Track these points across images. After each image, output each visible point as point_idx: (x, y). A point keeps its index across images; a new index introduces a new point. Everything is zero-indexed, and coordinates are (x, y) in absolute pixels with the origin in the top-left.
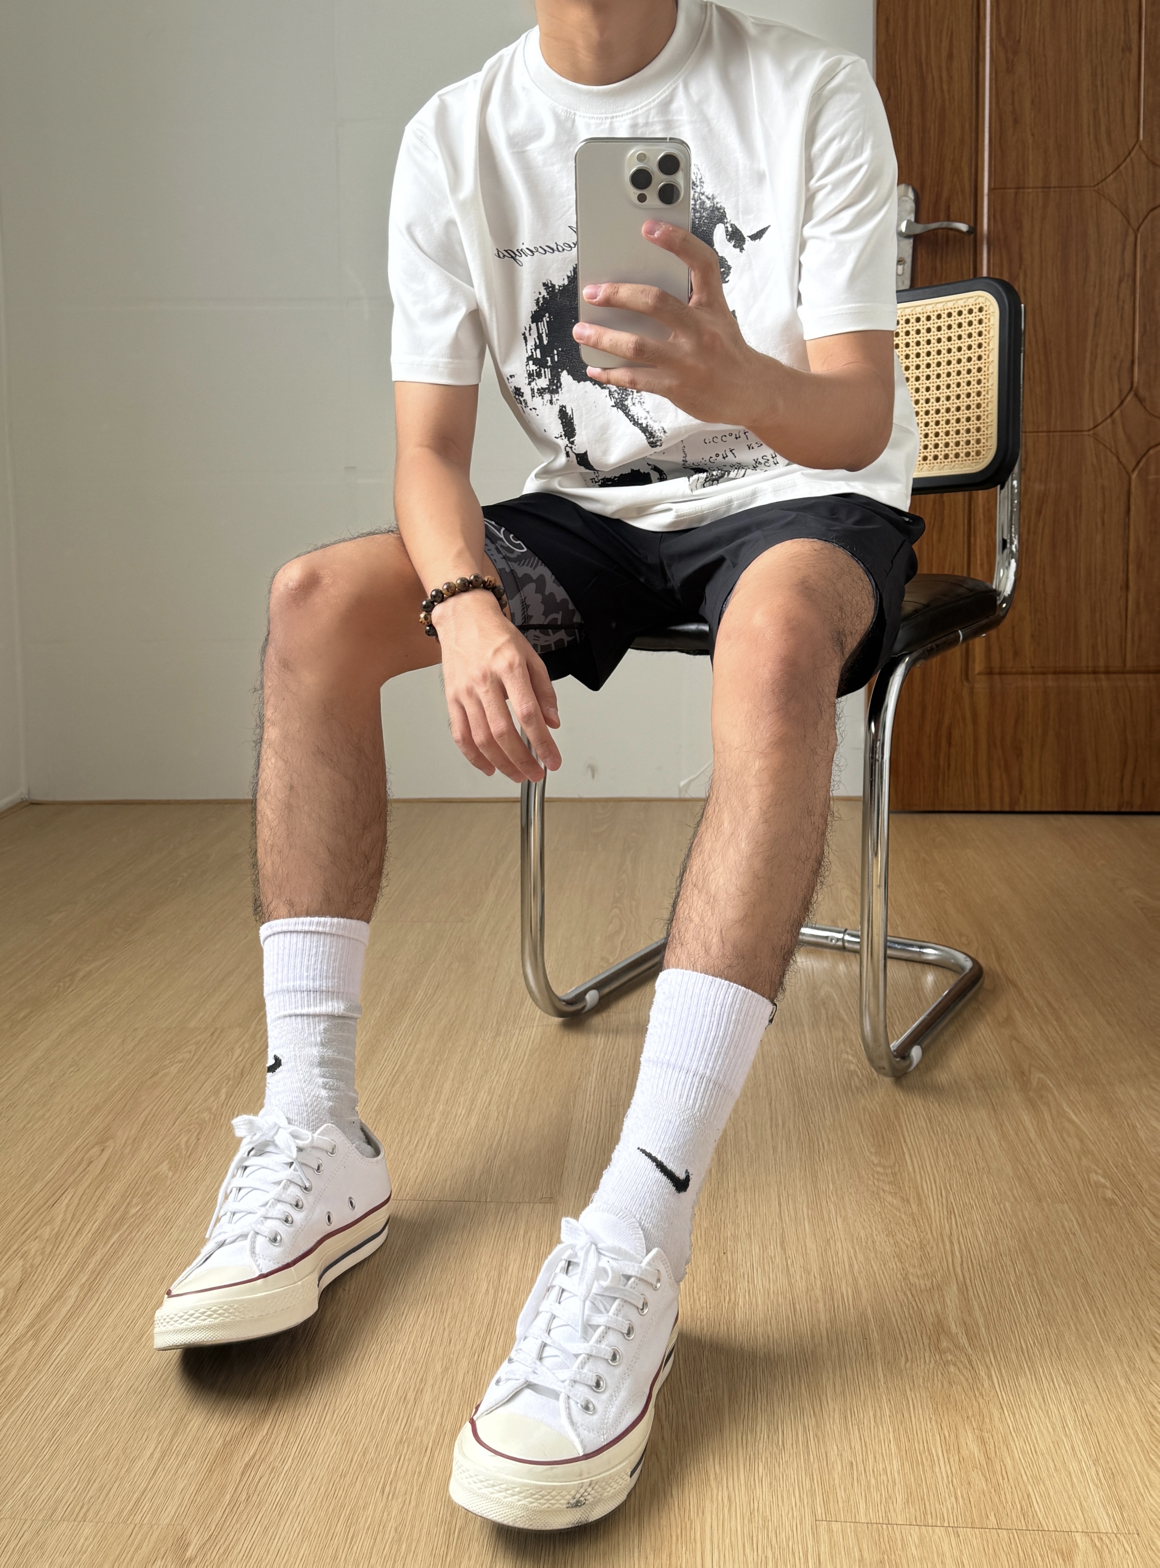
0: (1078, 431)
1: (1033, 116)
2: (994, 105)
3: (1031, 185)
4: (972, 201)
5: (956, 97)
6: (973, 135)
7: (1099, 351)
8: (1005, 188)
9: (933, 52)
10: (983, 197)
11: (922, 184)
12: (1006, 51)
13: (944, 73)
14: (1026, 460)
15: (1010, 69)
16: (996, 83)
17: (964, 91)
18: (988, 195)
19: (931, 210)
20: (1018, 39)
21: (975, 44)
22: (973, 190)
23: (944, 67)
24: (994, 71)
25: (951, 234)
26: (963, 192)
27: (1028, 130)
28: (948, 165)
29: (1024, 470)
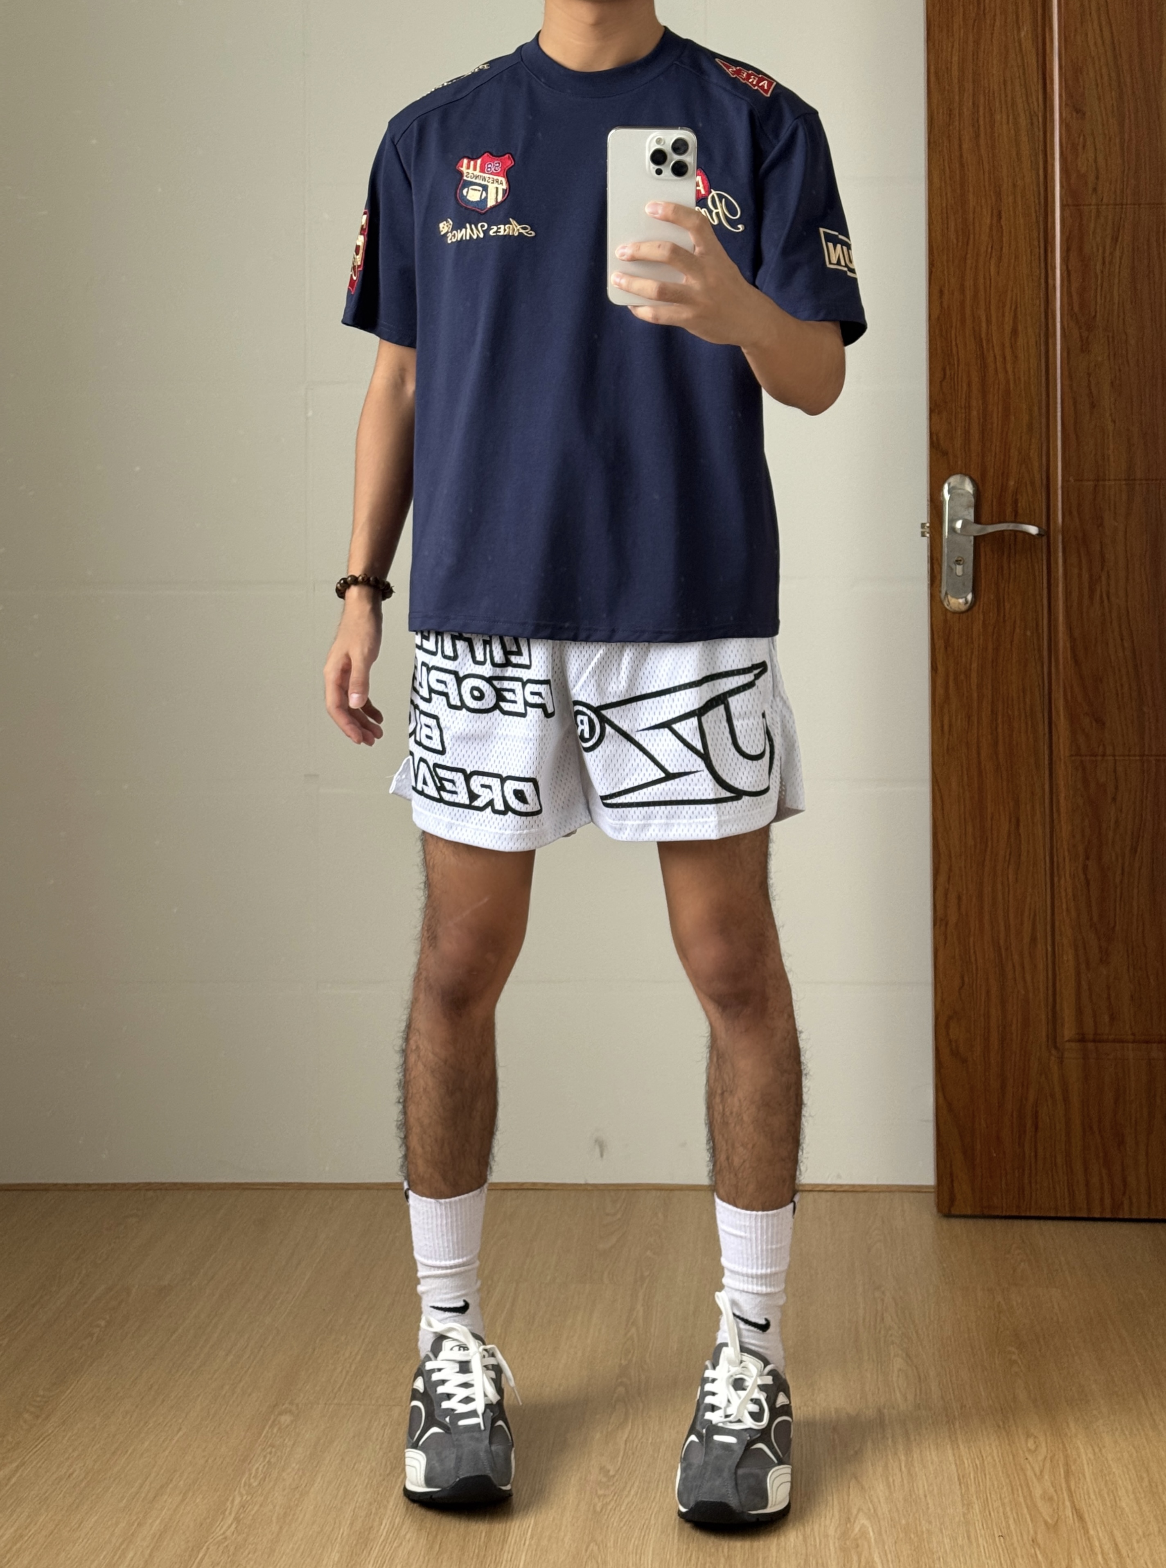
1: (1112, 399)
2: (1066, 387)
3: (1112, 477)
4: (1044, 494)
5: (1022, 379)
6: (1044, 421)
8: (1082, 481)
9: (994, 327)
10: (1056, 490)
11: (983, 475)
12: (1080, 328)
13: (1008, 352)
14: (1116, 788)
15: (1085, 347)
16: (1068, 363)
17: (1032, 371)
18: (1063, 487)
19: (995, 503)
20: (1093, 314)
21: (1043, 319)
22: (1045, 482)
23: (1007, 344)
24: (1066, 349)
25: (1020, 536)
26: (1033, 483)
27: (1108, 414)
28: (1014, 454)
29: (1114, 799)
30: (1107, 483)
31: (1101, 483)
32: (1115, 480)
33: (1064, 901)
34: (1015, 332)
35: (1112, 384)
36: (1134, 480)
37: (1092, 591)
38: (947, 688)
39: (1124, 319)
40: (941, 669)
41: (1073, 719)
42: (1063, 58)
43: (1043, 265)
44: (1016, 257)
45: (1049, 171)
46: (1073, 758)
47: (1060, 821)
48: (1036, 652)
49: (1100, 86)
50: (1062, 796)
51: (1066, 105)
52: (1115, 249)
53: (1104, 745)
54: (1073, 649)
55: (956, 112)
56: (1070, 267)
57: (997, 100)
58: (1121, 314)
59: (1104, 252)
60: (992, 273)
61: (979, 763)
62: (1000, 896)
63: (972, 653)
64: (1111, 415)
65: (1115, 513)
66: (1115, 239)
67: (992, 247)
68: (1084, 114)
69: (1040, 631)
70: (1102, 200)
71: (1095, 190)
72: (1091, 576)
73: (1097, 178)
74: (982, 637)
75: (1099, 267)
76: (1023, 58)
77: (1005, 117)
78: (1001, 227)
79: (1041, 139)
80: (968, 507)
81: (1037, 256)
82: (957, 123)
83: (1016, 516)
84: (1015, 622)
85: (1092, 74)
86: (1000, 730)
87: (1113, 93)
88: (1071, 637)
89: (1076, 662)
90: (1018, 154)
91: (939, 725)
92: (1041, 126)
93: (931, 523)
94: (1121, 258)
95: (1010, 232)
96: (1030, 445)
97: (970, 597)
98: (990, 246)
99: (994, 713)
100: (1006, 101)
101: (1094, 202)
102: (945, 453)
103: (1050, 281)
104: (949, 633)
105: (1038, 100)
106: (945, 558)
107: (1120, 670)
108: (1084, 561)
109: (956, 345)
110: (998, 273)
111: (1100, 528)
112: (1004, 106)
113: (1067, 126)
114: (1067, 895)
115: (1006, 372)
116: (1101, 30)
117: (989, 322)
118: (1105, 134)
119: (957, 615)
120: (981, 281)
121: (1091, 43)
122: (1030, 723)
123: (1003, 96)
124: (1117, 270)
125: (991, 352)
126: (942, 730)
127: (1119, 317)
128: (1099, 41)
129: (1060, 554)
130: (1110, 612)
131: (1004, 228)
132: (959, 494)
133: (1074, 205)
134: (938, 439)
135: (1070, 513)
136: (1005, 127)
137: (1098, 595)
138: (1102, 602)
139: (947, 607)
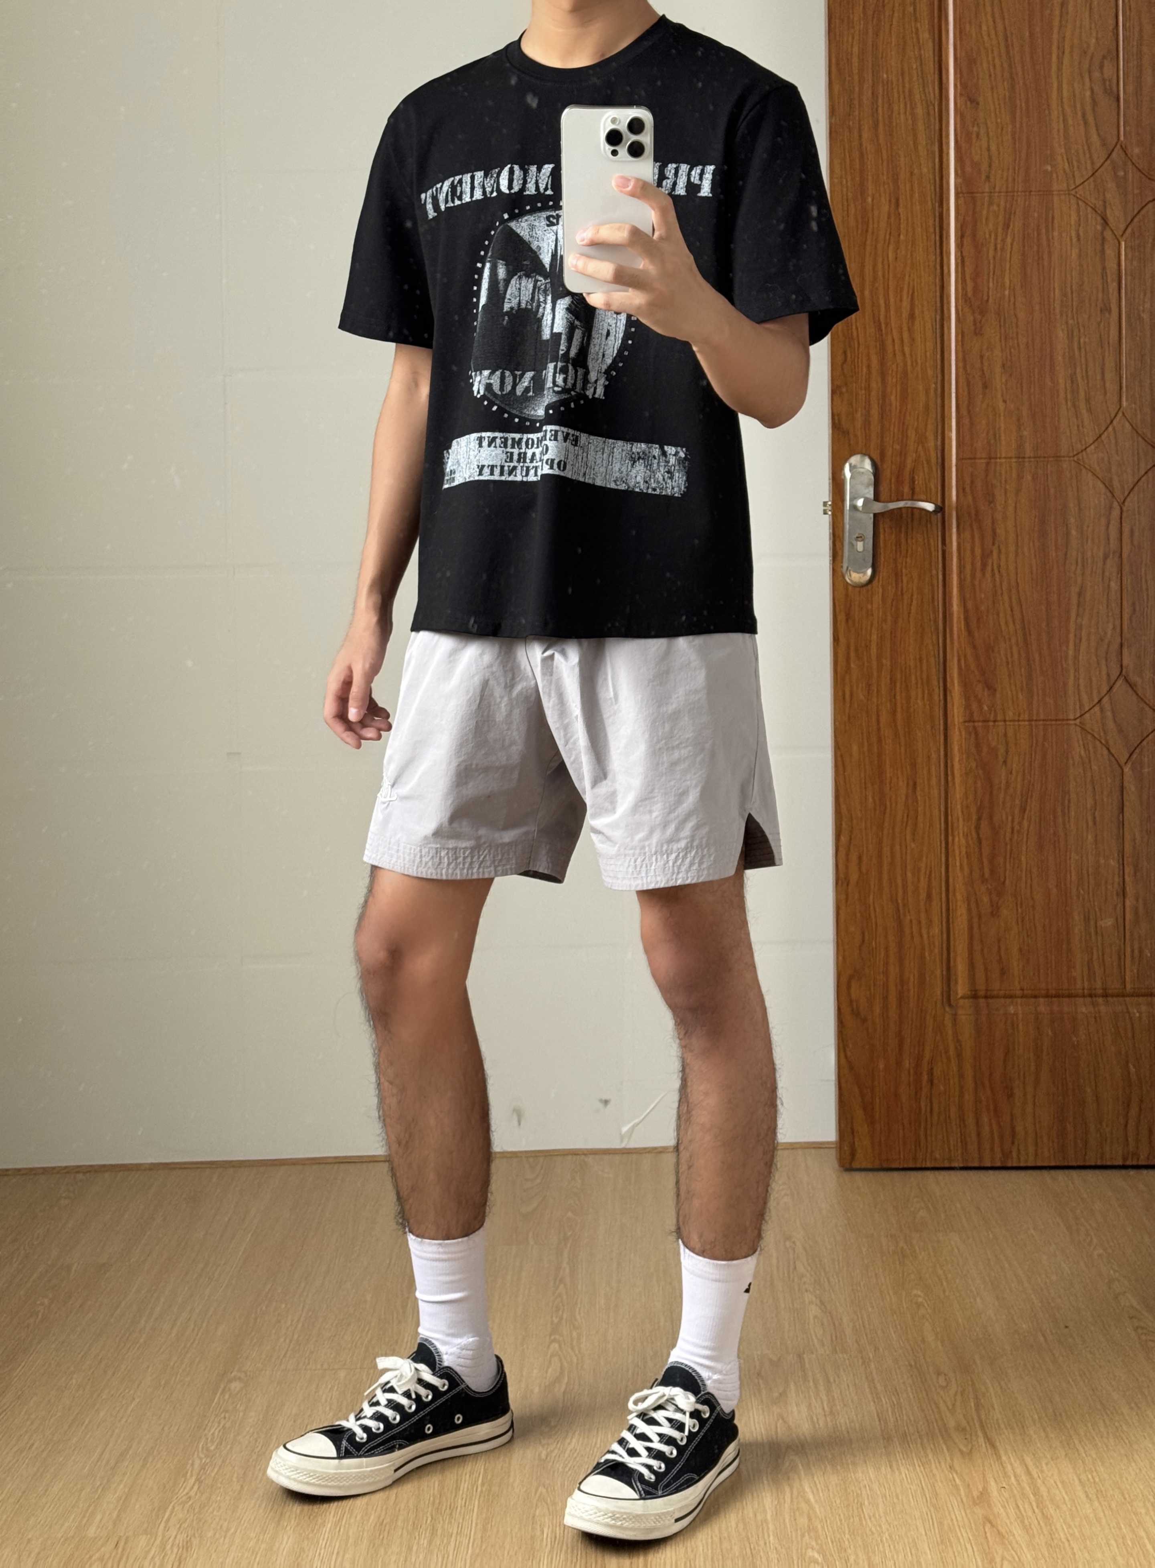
0: (1063, 720)
1: (1004, 380)
2: (961, 370)
3: (1003, 456)
4: (939, 472)
5: (919, 361)
6: (939, 401)
7: (1084, 633)
8: (975, 458)
9: (892, 312)
10: (950, 468)
11: (883, 454)
12: (974, 312)
13: (906, 335)
14: (1007, 752)
15: (978, 332)
16: (963, 345)
17: (928, 354)
18: (957, 466)
19: (893, 480)
20: (985, 298)
21: (938, 305)
22: (940, 460)
23: (905, 328)
24: (961, 333)
25: (916, 512)
26: (929, 462)
27: (999, 396)
28: (912, 434)
29: (1005, 762)
30: (998, 460)
31: (993, 461)
32: (1005, 458)
33: (958, 859)
34: (912, 316)
35: (1003, 365)
36: (1024, 458)
37: (984, 564)
38: (848, 659)
39: (1014, 304)
40: (843, 640)
41: (966, 685)
42: (958, 48)
43: (938, 251)
44: (913, 243)
45: (944, 160)
46: (966, 724)
47: (954, 784)
48: (932, 623)
49: (993, 76)
50: (957, 759)
51: (961, 95)
52: (1006, 236)
53: (995, 711)
54: (966, 619)
55: (856, 102)
56: (964, 254)
57: (895, 90)
58: (1012, 299)
59: (996, 239)
60: (890, 258)
61: (879, 729)
62: (898, 855)
63: (872, 625)
64: (1002, 396)
65: (1006, 491)
66: (1007, 226)
67: (890, 234)
68: (978, 104)
69: (936, 604)
70: (994, 188)
71: (988, 177)
72: (983, 550)
73: (990, 166)
74: (881, 610)
75: (991, 253)
76: (920, 49)
77: (902, 106)
78: (899, 214)
79: (937, 128)
80: (868, 486)
81: (933, 243)
82: (857, 113)
83: (913, 493)
84: (912, 595)
85: (985, 65)
86: (898, 697)
87: (1005, 83)
88: (965, 606)
89: (969, 633)
90: (915, 143)
91: (840, 693)
92: (937, 115)
93: (833, 502)
94: (1012, 244)
95: (907, 219)
96: (926, 425)
97: (869, 572)
98: (888, 233)
99: (893, 681)
100: (904, 92)
101: (987, 190)
102: (846, 435)
103: (945, 268)
104: (851, 605)
105: (934, 89)
106: (847, 534)
107: (1010, 639)
108: (977, 536)
109: (857, 328)
110: (896, 258)
111: (992, 505)
112: (902, 97)
113: (962, 115)
114: (960, 853)
115: (904, 354)
116: (994, 22)
117: (887, 306)
118: (997, 123)
119: (858, 589)
120: (880, 266)
121: (984, 34)
122: (926, 691)
123: (901, 88)
124: (1008, 256)
125: (890, 337)
126: (844, 698)
127: (1010, 301)
128: (993, 32)
129: (954, 530)
130: (1001, 584)
131: (902, 216)
132: (859, 473)
133: (968, 193)
134: (839, 421)
135: (964, 489)
136: (902, 117)
137: (989, 568)
138: (993, 575)
139: (848, 581)
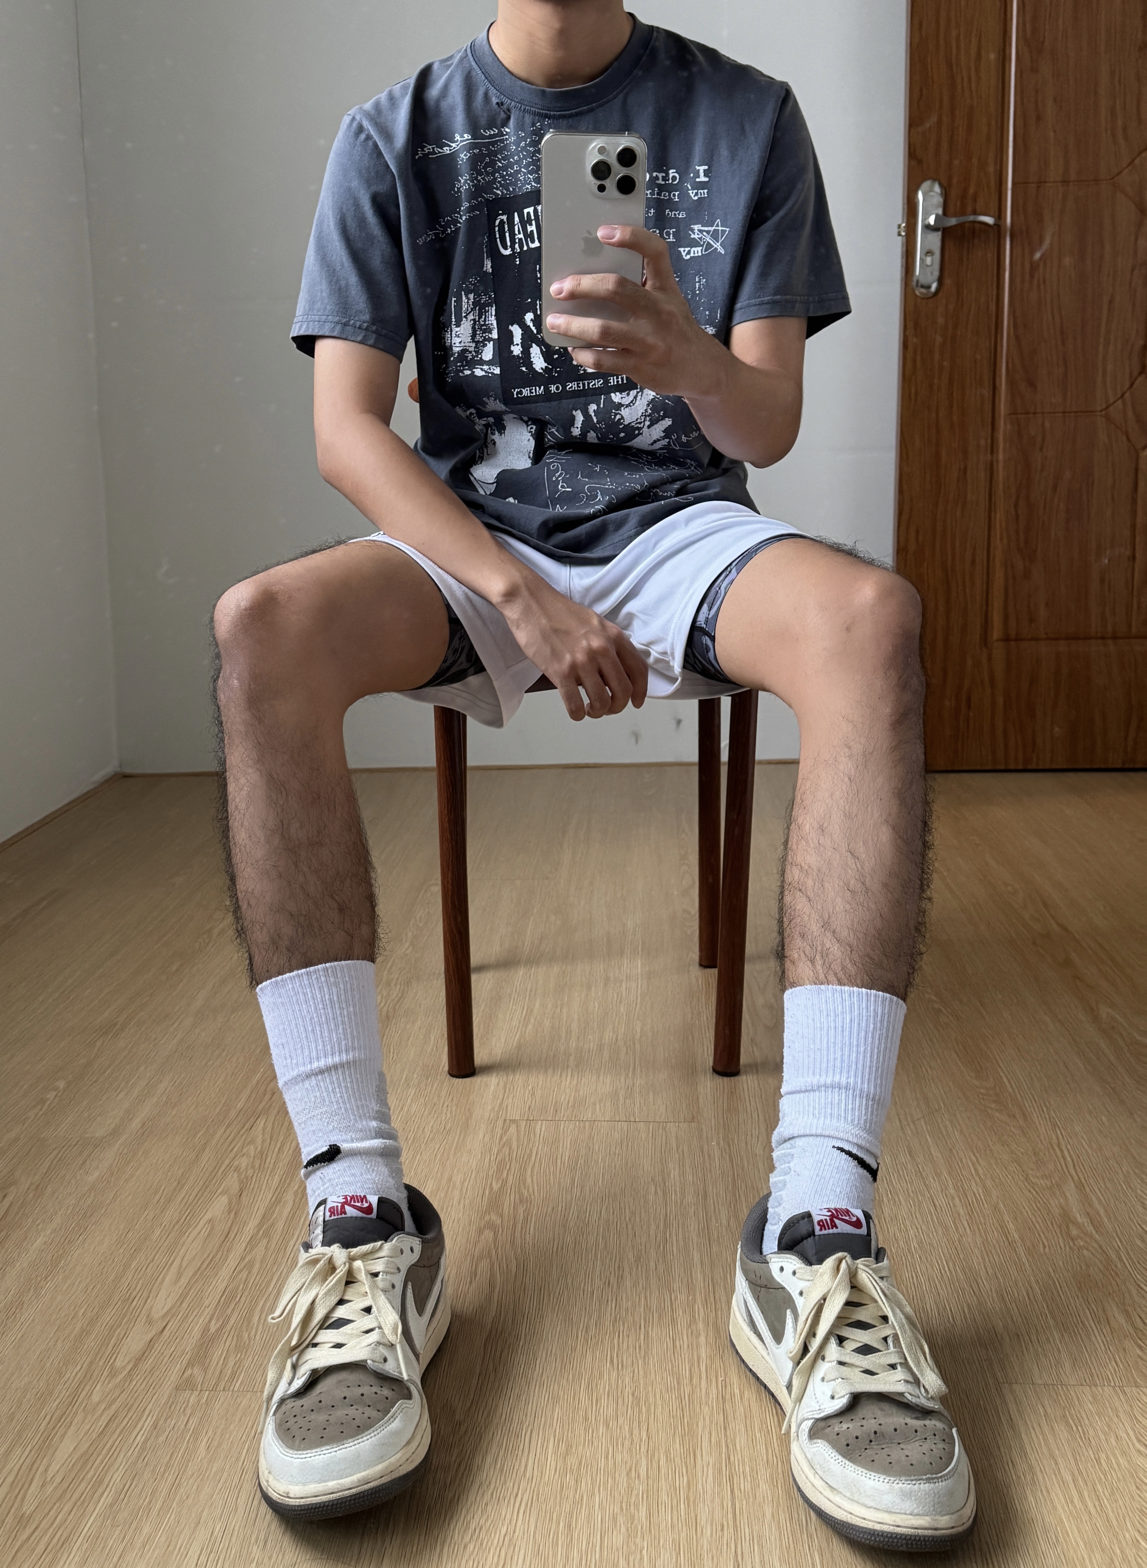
0: (1091, 412)
1: (1054, 113)
2: (1018, 102)
3: (1050, 180)
4: (996, 196)
5: (982, 97)
6: (999, 132)
7: (1111, 338)
8: (1027, 183)
9: (962, 53)
10: (1007, 191)
11: (949, 180)
12: (1030, 52)
13: (973, 73)
14: (1043, 439)
15: (1034, 69)
16: (1020, 81)
17: (990, 89)
18: (1012, 190)
19: (958, 204)
21: (1000, 47)
22: (998, 186)
23: (972, 67)
24: (1018, 71)
25: (978, 226)
26: (987, 186)
27: (1050, 126)
28: (975, 161)
29: (1041, 449)
30: (1048, 185)
31: (1042, 184)
32: (1053, 182)
33: (997, 532)
34: (979, 56)
35: (1055, 100)
36: (1069, 182)
37: (1032, 276)
38: (913, 362)
39: (1065, 44)
40: (909, 345)
41: (1011, 384)
46: (1010, 416)
47: (997, 468)
48: (985, 330)
50: (1000, 447)
53: (1034, 404)
54: (1014, 326)
58: (1063, 41)
61: (936, 422)
62: (948, 528)
63: (935, 332)
64: (1053, 126)
65: (1051, 210)
69: (988, 312)
72: (1031, 264)
74: (943, 318)
80: (937, 207)
83: (975, 209)
84: (969, 305)
86: (954, 395)
88: (1012, 316)
89: (1017, 338)
91: (907, 390)
93: (905, 224)
96: (986, 153)
97: (934, 286)
99: (950, 381)
102: (920, 162)
103: (1008, 13)
104: (918, 315)
106: (916, 251)
107: (1049, 343)
108: (1026, 252)
109: (932, 69)
110: (967, 4)
111: (1039, 223)
114: (999, 524)
115: (971, 92)
117: (958, 48)
119: (924, 301)
120: (952, 12)
122: (977, 387)
125: (958, 72)
126: (910, 394)
127: (1061, 43)
129: (1007, 243)
130: (1044, 295)
132: (929, 196)
134: (913, 149)
135: (1017, 211)
137: (1035, 280)
138: (1039, 286)
139: (917, 293)
